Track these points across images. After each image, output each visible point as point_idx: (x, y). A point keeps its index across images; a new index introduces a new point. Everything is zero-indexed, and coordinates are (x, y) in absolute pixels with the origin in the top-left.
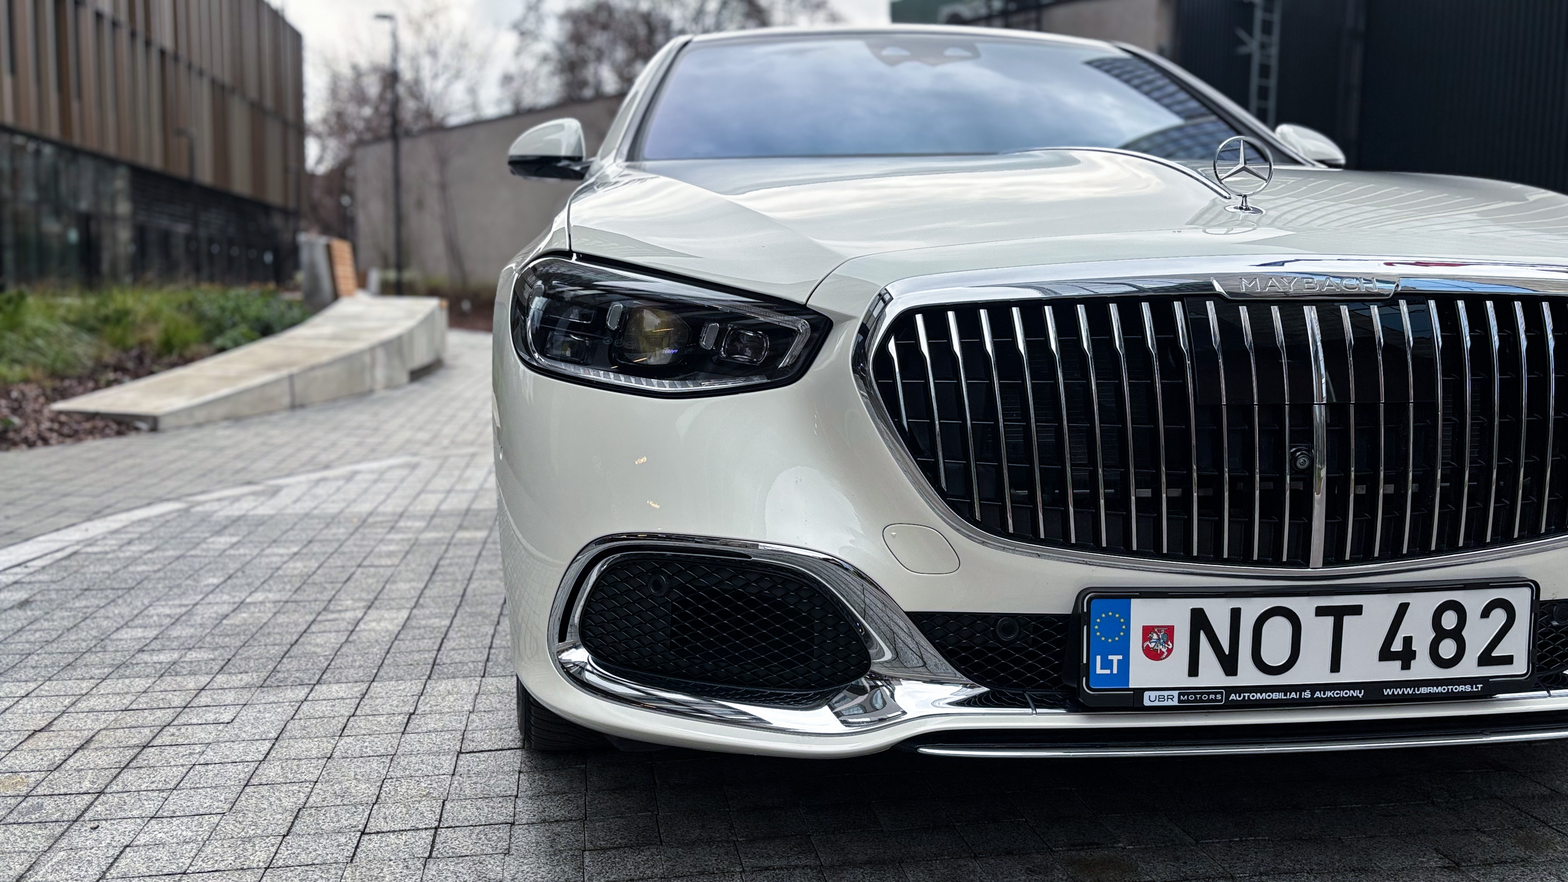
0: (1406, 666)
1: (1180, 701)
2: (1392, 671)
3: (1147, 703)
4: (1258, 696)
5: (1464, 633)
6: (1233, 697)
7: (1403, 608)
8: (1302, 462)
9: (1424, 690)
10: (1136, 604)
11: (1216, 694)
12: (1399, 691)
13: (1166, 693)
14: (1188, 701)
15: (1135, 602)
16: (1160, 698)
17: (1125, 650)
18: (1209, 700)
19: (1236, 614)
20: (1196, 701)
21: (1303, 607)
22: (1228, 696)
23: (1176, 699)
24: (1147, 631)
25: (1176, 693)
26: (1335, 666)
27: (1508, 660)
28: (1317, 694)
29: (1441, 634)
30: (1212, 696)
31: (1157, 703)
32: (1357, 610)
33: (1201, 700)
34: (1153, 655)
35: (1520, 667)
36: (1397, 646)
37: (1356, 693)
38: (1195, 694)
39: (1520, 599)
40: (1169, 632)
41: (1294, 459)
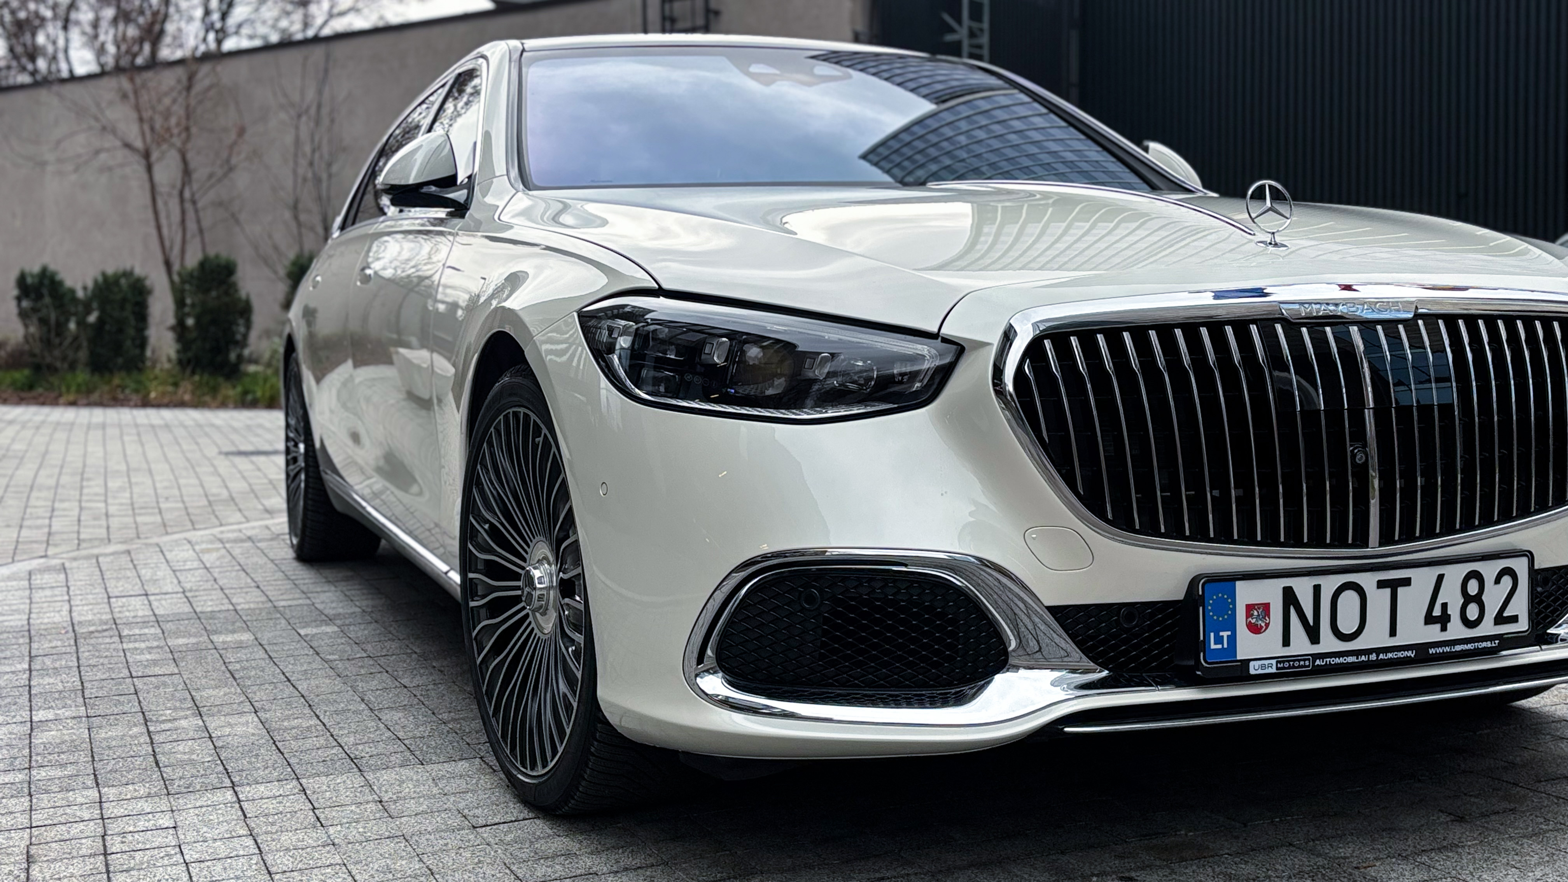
0: (1444, 629)
1: (1277, 668)
3: (1252, 672)
4: (1337, 660)
6: (1318, 662)
8: (1360, 458)
9: (1458, 648)
11: (1305, 660)
12: (1439, 650)
13: (1266, 662)
14: (1284, 668)
15: (1239, 584)
16: (1263, 667)
18: (1299, 667)
20: (1289, 667)
22: (1314, 662)
23: (1274, 667)
24: (1250, 608)
25: (1274, 662)
28: (1381, 656)
30: (1302, 663)
31: (1260, 672)
33: (1294, 667)
34: (1255, 629)
38: (1289, 661)
40: (1266, 607)
41: (1354, 456)
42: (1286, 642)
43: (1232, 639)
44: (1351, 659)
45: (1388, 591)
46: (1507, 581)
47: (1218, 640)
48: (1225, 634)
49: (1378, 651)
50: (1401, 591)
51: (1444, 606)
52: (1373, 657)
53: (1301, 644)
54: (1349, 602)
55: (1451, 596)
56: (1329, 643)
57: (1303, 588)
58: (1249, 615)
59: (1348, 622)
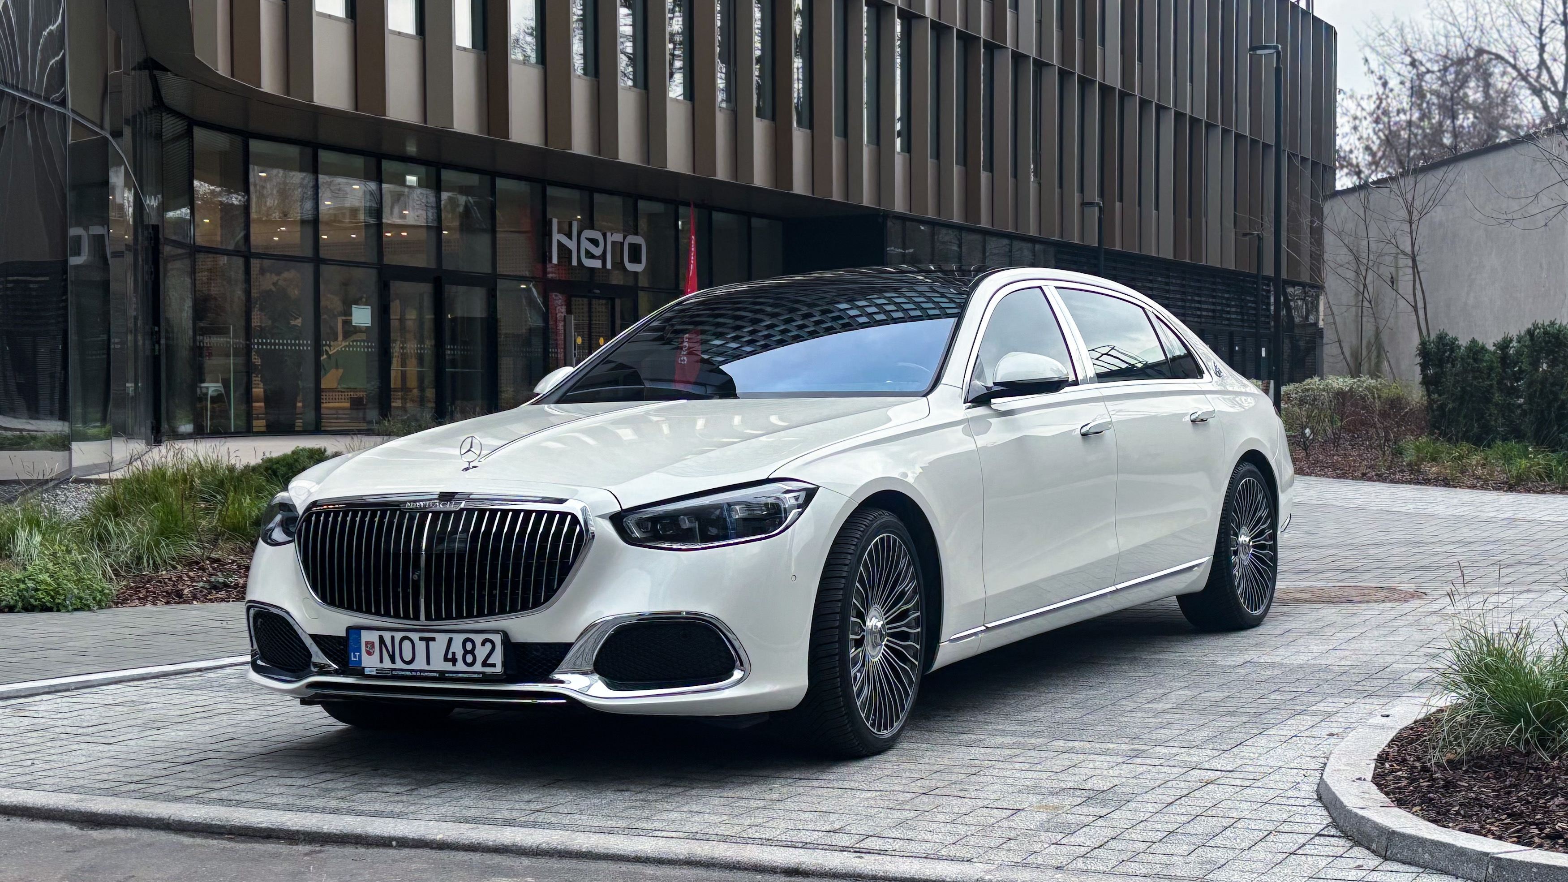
0: (454, 665)
2: (448, 666)
5: (476, 652)
7: (450, 640)
9: (460, 675)
10: (363, 632)
12: (451, 675)
17: (360, 651)
19: (393, 638)
21: (415, 636)
24: (367, 643)
26: (428, 663)
27: (494, 665)
29: (466, 652)
32: (433, 639)
34: (369, 653)
35: (499, 669)
36: (450, 656)
37: (435, 674)
39: (497, 639)
40: (373, 643)
42: (381, 661)
43: (360, 656)
44: (408, 673)
45: (424, 643)
46: (489, 646)
47: (355, 657)
48: (357, 654)
49: (421, 671)
50: (431, 643)
51: (454, 654)
52: (418, 673)
53: (387, 664)
54: (407, 644)
55: (457, 648)
56: (399, 665)
57: (387, 636)
58: (366, 646)
59: (408, 656)
